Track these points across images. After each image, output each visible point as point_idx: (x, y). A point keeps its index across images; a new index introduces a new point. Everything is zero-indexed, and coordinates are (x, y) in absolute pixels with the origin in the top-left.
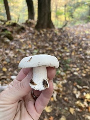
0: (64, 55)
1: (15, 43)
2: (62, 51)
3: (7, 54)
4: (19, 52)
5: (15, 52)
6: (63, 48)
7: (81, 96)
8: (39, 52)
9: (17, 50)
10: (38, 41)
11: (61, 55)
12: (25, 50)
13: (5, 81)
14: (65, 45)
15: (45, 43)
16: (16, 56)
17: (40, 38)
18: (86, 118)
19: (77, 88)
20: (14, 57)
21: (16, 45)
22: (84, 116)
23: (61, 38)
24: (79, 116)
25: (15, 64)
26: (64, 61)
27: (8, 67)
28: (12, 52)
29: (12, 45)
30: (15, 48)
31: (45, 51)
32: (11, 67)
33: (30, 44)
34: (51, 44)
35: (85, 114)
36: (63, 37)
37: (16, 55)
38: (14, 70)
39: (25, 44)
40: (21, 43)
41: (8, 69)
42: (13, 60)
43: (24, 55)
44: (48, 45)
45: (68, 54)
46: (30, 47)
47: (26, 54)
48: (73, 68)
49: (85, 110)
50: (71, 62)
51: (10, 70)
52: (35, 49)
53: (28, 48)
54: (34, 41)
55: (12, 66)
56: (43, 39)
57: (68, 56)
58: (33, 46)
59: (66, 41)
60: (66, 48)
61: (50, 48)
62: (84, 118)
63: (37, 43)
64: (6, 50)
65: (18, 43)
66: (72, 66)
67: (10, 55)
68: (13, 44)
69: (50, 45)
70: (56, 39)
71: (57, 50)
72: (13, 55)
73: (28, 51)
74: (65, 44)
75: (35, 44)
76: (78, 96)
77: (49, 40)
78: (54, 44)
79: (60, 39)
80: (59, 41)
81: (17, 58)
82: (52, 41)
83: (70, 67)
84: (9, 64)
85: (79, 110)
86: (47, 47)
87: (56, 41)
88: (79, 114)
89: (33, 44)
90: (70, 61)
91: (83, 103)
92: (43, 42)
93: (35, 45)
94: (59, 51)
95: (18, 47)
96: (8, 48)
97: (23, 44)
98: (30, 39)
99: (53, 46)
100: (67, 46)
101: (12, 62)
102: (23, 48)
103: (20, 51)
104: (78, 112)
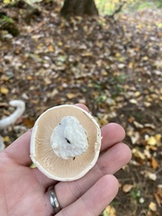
0: (112, 66)
1: (23, 42)
2: (111, 58)
3: (7, 62)
4: (29, 58)
5: (22, 58)
6: (113, 55)
7: (140, 139)
8: (67, 59)
9: (27, 55)
10: (65, 38)
11: (108, 67)
12: (41, 55)
13: (5, 111)
14: (116, 49)
15: (79, 42)
16: (24, 67)
17: (69, 33)
18: (146, 176)
19: (134, 126)
20: (20, 68)
21: (23, 46)
22: (142, 173)
23: (110, 34)
24: (134, 172)
25: (23, 81)
26: (113, 79)
27: (10, 86)
28: (16, 59)
29: (16, 45)
30: (22, 51)
31: (78, 59)
32: (15, 87)
33: (50, 44)
34: (91, 44)
35: (144, 170)
36: (113, 32)
37: (24, 63)
38: (22, 92)
39: (41, 44)
40: (33, 41)
41: (10, 89)
42: (20, 73)
43: (39, 65)
44: (84, 47)
45: (121, 66)
46: (51, 49)
47: (42, 63)
48: (128, 90)
49: (144, 163)
50: (125, 80)
51: (14, 91)
52: (60, 54)
53: (47, 51)
54: (58, 38)
55: (17, 84)
56: (75, 36)
57: (120, 70)
58: (56, 48)
59: (119, 41)
60: (118, 55)
61: (88, 54)
62: (142, 176)
63: (64, 43)
64: (5, 54)
65: (27, 41)
66: (127, 87)
67: (13, 64)
68: (18, 42)
69: (88, 47)
70: (100, 36)
71: (102, 56)
72: (19, 64)
73: (47, 58)
74: (116, 45)
75: (60, 44)
76: (134, 140)
77: (86, 37)
78: (95, 46)
79: (108, 35)
80: (106, 39)
81: (26, 69)
82: (92, 39)
83: (123, 90)
84: (12, 81)
85: (135, 163)
86: (82, 50)
87: (100, 40)
88: (135, 170)
89: (56, 44)
90: (124, 78)
91: (143, 152)
92: (75, 40)
93: (59, 47)
94: (105, 59)
95: (28, 49)
96: (9, 50)
97: (38, 44)
98: (50, 34)
99: (93, 50)
100: (120, 50)
101: (18, 78)
102: (37, 52)
103: (32, 56)
104: (134, 166)
